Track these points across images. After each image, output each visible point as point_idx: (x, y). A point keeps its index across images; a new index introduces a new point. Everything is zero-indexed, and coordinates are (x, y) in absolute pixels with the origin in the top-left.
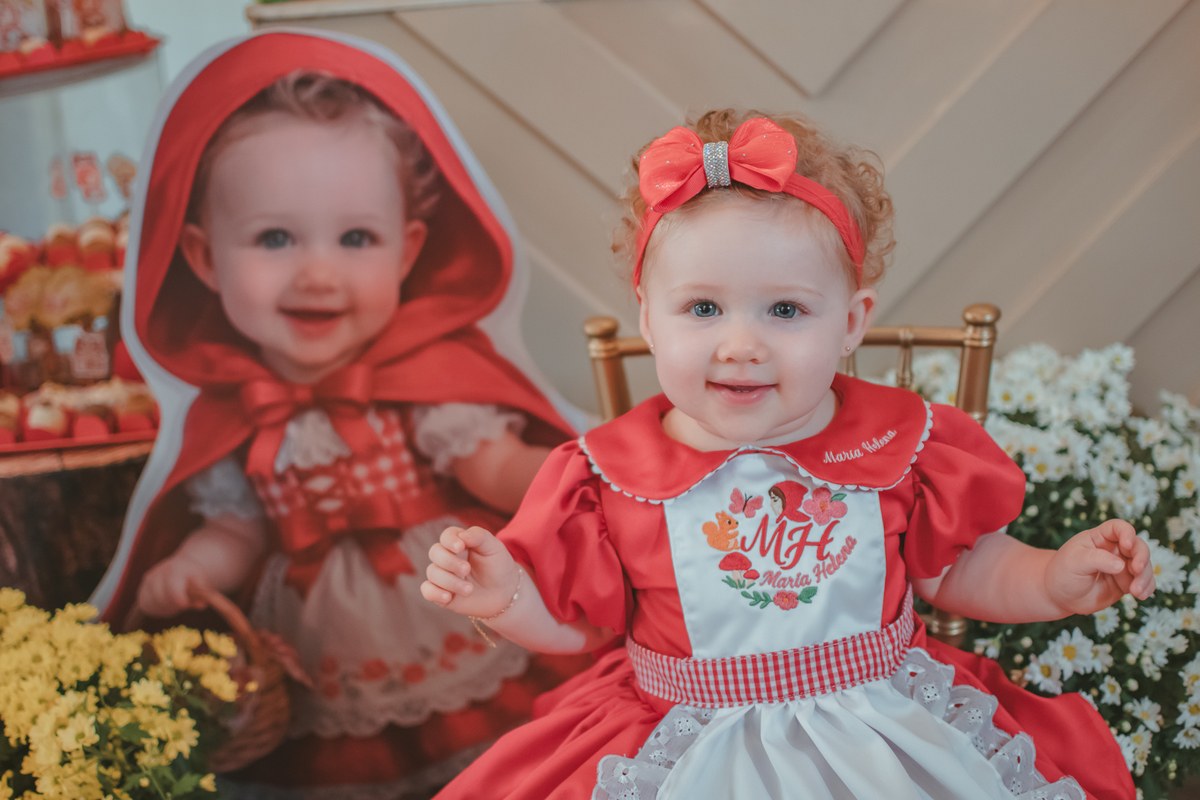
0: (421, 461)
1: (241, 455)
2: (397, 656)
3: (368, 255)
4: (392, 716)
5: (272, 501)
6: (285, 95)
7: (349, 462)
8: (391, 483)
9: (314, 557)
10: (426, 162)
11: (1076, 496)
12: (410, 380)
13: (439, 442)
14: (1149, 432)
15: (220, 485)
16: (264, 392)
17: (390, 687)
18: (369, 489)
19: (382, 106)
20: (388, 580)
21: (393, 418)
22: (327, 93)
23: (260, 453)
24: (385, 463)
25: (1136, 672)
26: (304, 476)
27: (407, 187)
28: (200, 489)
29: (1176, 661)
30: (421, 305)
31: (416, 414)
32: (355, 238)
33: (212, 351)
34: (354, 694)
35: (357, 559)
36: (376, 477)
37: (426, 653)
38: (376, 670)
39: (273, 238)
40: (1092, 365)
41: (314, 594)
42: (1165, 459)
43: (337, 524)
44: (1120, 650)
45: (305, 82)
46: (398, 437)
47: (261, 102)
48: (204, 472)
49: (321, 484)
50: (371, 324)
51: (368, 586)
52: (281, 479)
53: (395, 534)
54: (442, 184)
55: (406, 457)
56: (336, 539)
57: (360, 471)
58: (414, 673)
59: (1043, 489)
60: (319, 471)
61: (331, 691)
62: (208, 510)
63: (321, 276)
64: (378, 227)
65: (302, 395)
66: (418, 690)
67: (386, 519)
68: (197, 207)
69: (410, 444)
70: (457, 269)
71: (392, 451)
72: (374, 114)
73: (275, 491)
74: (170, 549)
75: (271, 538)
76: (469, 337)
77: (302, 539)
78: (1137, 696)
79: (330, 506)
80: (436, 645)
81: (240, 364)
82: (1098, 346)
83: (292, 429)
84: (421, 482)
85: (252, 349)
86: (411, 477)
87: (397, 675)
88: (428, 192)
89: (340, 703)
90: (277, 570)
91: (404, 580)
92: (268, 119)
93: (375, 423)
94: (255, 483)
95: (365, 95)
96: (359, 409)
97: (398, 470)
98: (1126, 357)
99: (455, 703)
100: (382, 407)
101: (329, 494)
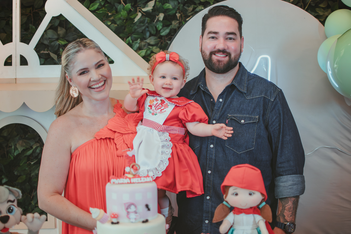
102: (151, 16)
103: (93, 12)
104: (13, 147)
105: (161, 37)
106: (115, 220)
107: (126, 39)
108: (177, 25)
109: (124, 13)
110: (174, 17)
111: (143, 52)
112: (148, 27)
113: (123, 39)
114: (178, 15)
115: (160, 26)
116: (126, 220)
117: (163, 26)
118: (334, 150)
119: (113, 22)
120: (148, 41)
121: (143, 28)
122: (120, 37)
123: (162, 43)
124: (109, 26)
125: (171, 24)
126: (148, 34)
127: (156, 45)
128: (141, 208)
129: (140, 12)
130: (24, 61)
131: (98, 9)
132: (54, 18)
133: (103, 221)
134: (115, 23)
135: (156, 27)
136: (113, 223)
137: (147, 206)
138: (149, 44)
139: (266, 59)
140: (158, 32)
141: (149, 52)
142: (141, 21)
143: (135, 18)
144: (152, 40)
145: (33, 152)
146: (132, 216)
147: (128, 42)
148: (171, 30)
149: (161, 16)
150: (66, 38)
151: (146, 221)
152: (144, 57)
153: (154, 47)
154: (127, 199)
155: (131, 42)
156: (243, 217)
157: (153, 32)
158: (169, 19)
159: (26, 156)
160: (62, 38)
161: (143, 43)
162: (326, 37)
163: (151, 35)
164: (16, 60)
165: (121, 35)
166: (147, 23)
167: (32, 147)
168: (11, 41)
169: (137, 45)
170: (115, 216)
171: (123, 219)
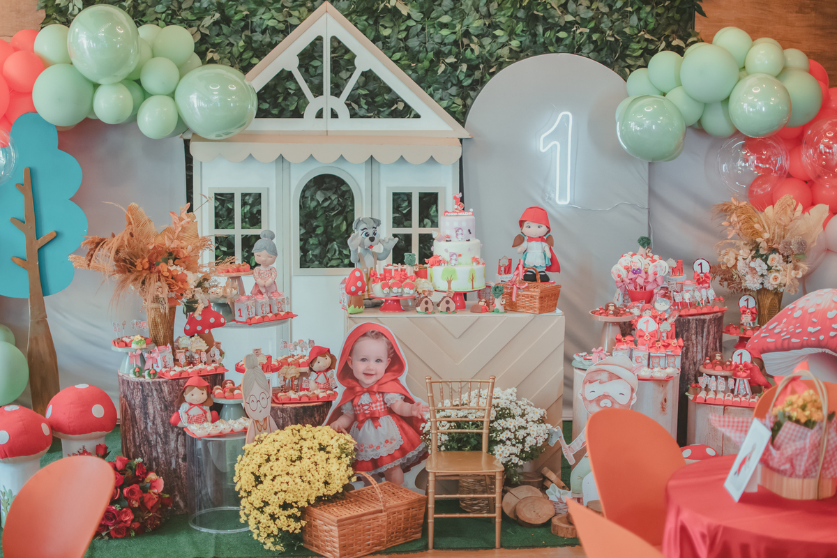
0: (385, 404)
1: (352, 401)
2: (375, 444)
3: (380, 363)
4: (373, 457)
5: (357, 410)
6: (369, 334)
7: (372, 403)
8: (379, 408)
9: (363, 422)
10: (392, 348)
11: (508, 411)
12: (384, 388)
13: (389, 400)
14: (520, 403)
15: (347, 408)
16: (358, 389)
17: (373, 451)
18: (375, 409)
19: (386, 337)
20: (376, 428)
21: (381, 395)
22: (376, 334)
23: (356, 401)
24: (378, 404)
25: (518, 439)
26: (363, 406)
27: (388, 352)
28: (343, 407)
29: (525, 437)
30: (389, 374)
31: (385, 395)
32: (378, 361)
33: (350, 380)
34: (366, 451)
35: (371, 422)
36: (376, 407)
37: (381, 443)
38: (371, 446)
39: (363, 360)
40: (509, 391)
41: (362, 430)
42: (523, 407)
43: (368, 416)
44: (515, 435)
45: (373, 332)
46: (381, 399)
47: (365, 335)
48: (345, 404)
49: (366, 407)
50: (379, 377)
51: (372, 428)
52: (359, 406)
53: (379, 418)
54: (394, 351)
55: (382, 403)
56: (367, 419)
57: (374, 405)
58: (378, 447)
59: (502, 409)
60: (367, 405)
61: (362, 451)
62: (344, 411)
63: (371, 367)
64: (382, 359)
65: (365, 390)
66: (379, 451)
67: (377, 415)
68: (350, 354)
69: (383, 401)
70: (396, 367)
71: (380, 401)
72: (384, 338)
73: (357, 408)
74: (336, 420)
75: (356, 417)
76: (396, 380)
77: (361, 418)
78: (518, 443)
79: (367, 412)
80: (383, 442)
81: (355, 383)
82: (510, 388)
83: (362, 396)
84: (384, 408)
85: (357, 380)
86: (383, 407)
87: (375, 448)
88: (392, 353)
89: (363, 453)
90: (356, 424)
91: (379, 427)
92: (365, 338)
93: (377, 396)
94: (354, 406)
95: (383, 334)
96: (375, 393)
97: (381, 405)
98: (515, 390)
99: (385, 454)
100: (379, 393)
101: (367, 410)
102: (454, 66)
103: (396, 62)
104: (309, 198)
105: (462, 87)
106: (448, 239)
107: (427, 89)
108: (480, 75)
109: (426, 64)
110: (477, 67)
111: (445, 103)
112: (449, 77)
113: (424, 89)
114: (481, 66)
115: (462, 77)
116: (456, 239)
117: (466, 77)
118: (633, 205)
119: (415, 71)
120: (449, 91)
121: (446, 78)
122: (421, 87)
123: (463, 93)
124: (409, 76)
125: (474, 74)
126: (449, 84)
127: (458, 95)
128: (466, 232)
129: (443, 63)
130: (334, 115)
131: (400, 59)
132: (363, 74)
133: (439, 241)
134: (417, 73)
135: (458, 77)
136: (447, 241)
137: (469, 231)
138: (451, 95)
139: (568, 116)
140: (459, 83)
141: (450, 103)
142: (444, 72)
143: (437, 70)
144: (453, 90)
145: (330, 204)
146: (460, 236)
147: (429, 92)
148: (473, 80)
149: (464, 67)
150: (367, 88)
151: (469, 240)
152: (445, 108)
153: (456, 98)
154: (456, 225)
155: (433, 92)
156: (534, 244)
157: (455, 82)
158: (472, 68)
159: (323, 207)
160: (362, 87)
161: (444, 93)
162: (628, 96)
163: (453, 85)
164: (327, 113)
165: (422, 85)
166: (449, 73)
167: (330, 198)
168: (322, 94)
169: (439, 96)
170: (448, 237)
171: (453, 238)
